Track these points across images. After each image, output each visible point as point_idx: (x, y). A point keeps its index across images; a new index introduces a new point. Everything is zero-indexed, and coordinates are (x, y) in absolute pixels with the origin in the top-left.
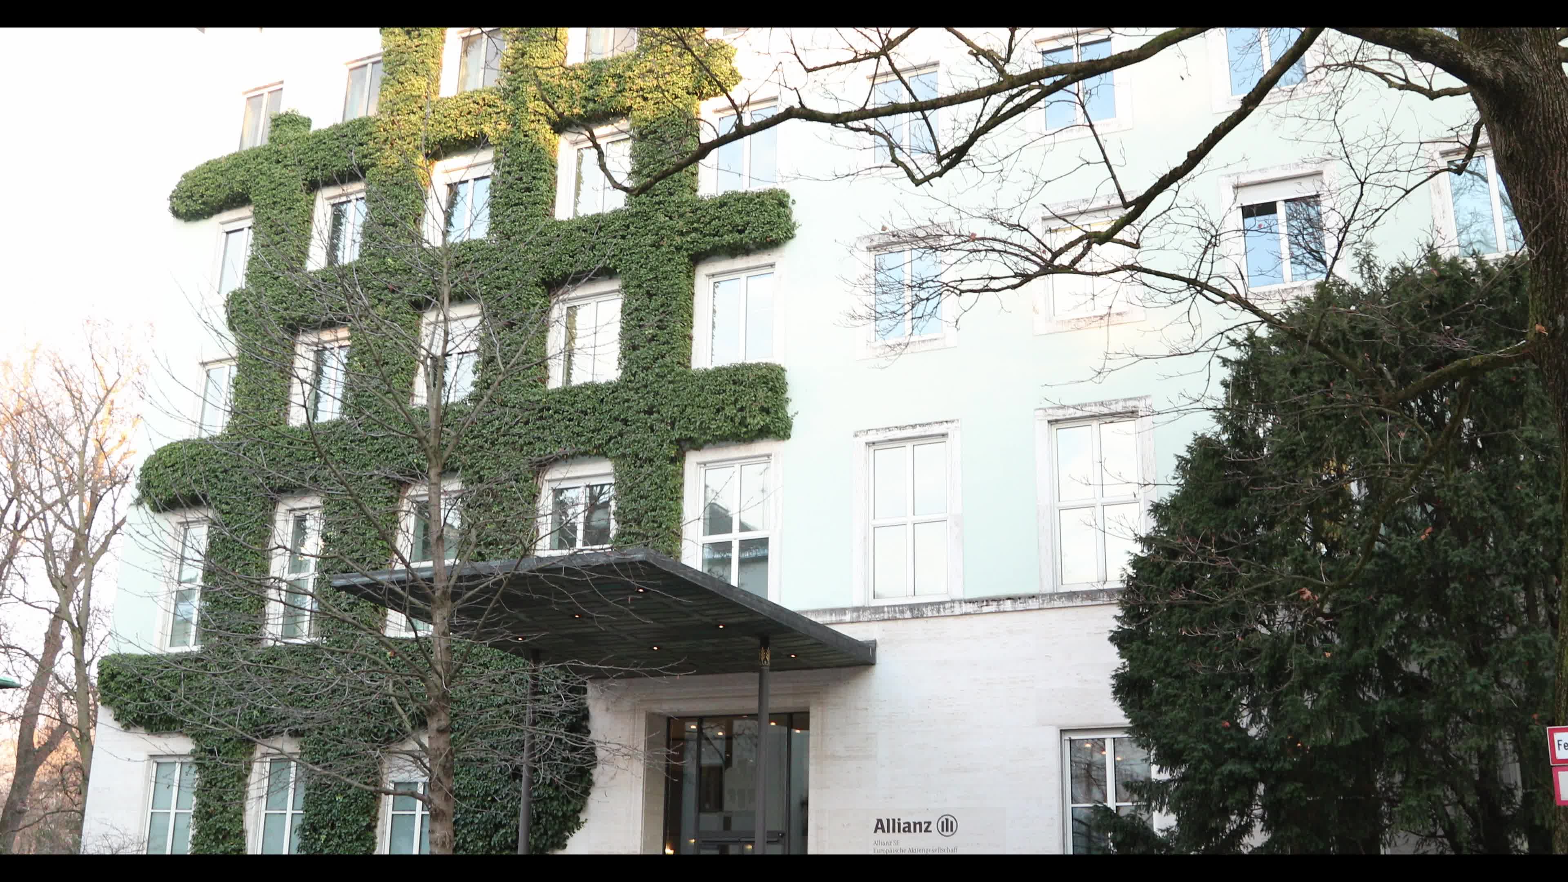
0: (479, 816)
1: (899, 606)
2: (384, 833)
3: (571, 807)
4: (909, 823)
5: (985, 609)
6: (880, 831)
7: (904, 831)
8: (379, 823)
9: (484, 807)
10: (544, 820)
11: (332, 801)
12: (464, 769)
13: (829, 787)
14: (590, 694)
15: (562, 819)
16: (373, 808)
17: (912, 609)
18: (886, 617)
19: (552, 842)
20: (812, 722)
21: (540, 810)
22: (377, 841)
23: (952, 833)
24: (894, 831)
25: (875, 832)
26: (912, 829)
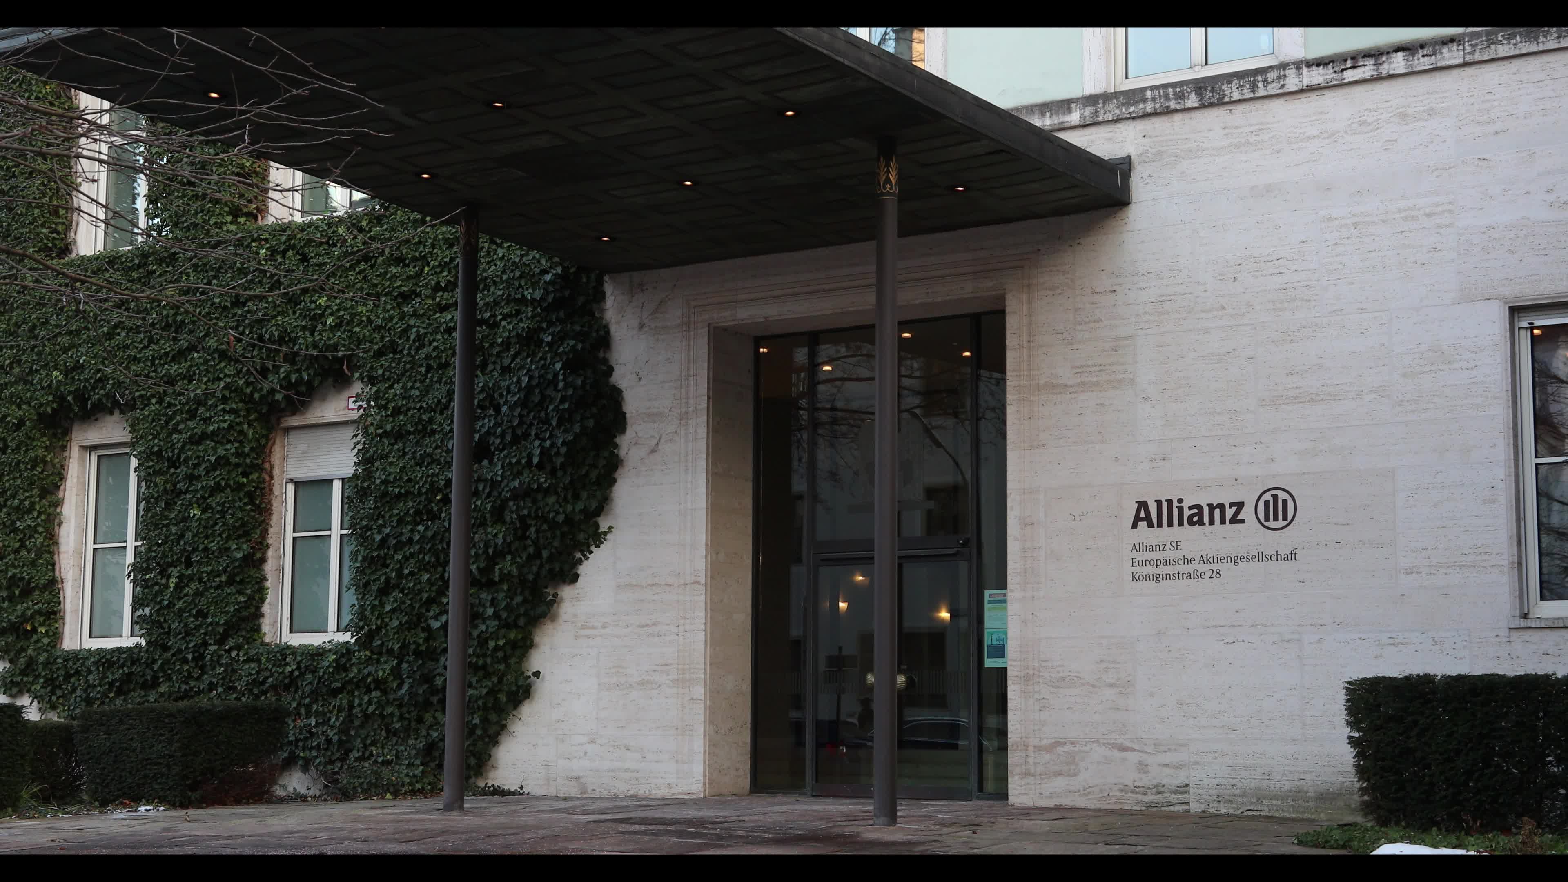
0: (421, 528)
1: (1174, 85)
2: (281, 570)
3: (580, 506)
4: (1199, 507)
5: (1350, 75)
6: (1143, 525)
7: (1191, 523)
8: (270, 553)
9: (430, 512)
10: (533, 529)
11: (185, 519)
12: (396, 447)
13: (1043, 445)
14: (610, 302)
15: (565, 529)
16: (254, 528)
17: (1200, 88)
18: (1149, 110)
19: (551, 571)
20: (1012, 323)
21: (525, 512)
22: (268, 584)
23: (1285, 523)
24: (1170, 524)
25: (1134, 526)
26: (1206, 519)
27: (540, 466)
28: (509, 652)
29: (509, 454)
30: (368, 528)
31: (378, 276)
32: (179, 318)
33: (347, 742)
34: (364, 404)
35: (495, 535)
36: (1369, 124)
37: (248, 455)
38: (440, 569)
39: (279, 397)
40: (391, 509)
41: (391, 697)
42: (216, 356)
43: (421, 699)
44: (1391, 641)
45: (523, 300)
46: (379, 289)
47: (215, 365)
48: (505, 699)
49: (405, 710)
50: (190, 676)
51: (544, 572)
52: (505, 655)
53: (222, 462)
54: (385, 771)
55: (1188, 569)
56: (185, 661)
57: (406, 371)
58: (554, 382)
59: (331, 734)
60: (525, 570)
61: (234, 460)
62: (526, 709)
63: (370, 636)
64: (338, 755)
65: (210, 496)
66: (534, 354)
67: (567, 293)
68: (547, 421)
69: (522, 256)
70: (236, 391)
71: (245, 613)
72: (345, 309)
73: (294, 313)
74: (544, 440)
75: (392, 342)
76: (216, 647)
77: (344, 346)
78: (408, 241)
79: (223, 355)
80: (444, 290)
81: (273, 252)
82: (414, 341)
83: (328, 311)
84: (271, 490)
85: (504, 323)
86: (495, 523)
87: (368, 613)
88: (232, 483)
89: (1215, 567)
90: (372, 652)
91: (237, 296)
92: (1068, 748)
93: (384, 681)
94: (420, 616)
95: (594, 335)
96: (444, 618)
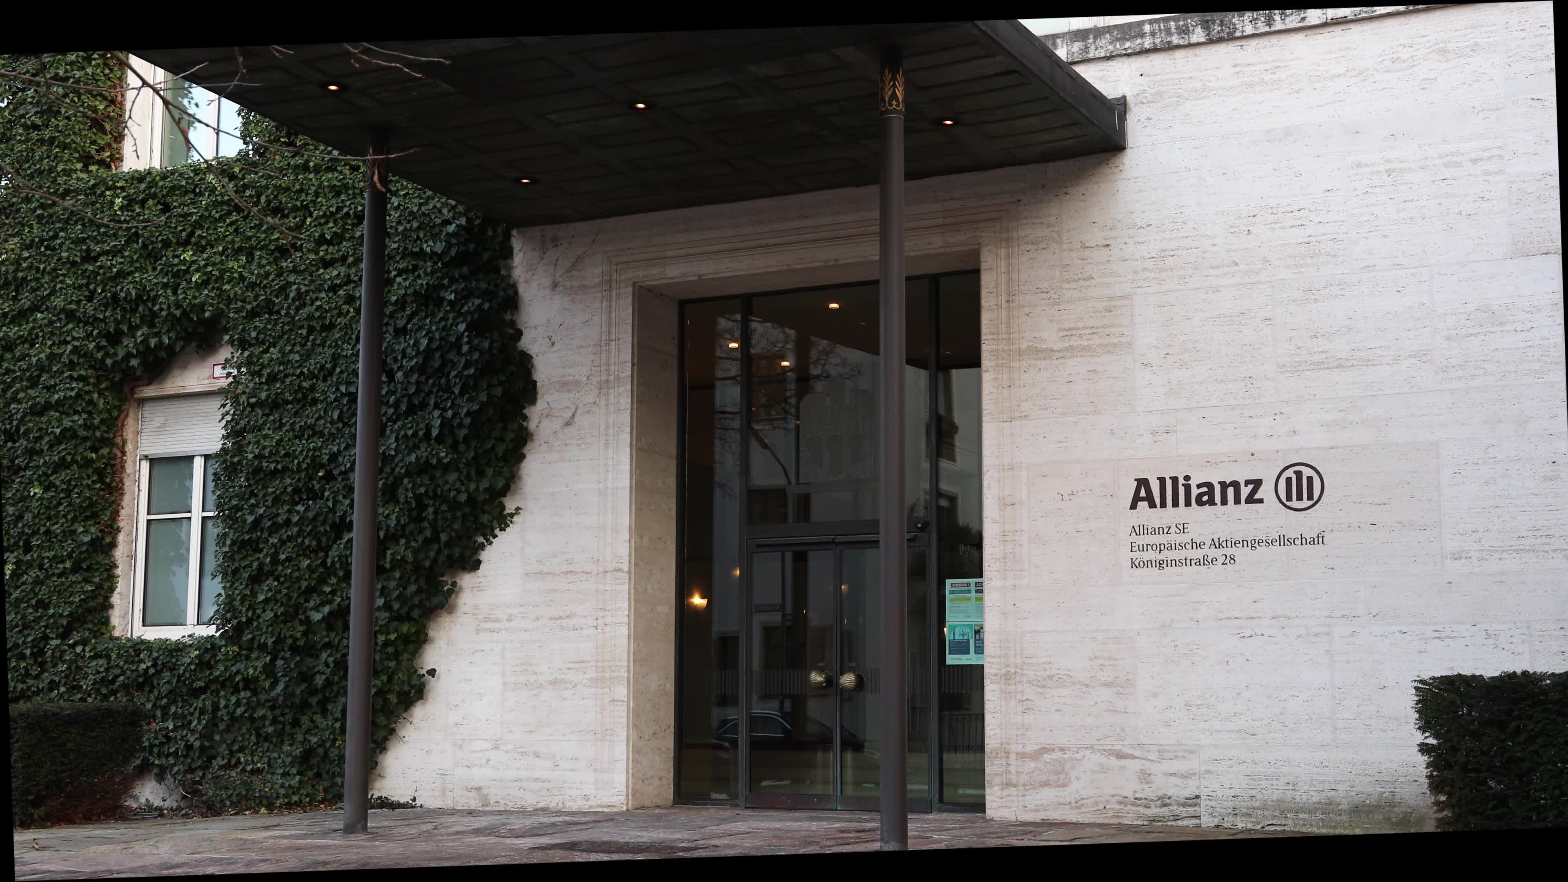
0: (300, 508)
2: (133, 556)
3: (485, 484)
4: (1209, 485)
6: (1143, 505)
7: (1200, 503)
8: (121, 537)
9: (311, 490)
10: (431, 510)
11: (24, 499)
12: (272, 418)
13: (1026, 417)
14: (518, 259)
15: (467, 510)
16: (104, 509)
17: (1207, 22)
18: (1147, 45)
19: (450, 557)
20: (987, 280)
21: (422, 490)
22: (118, 571)
23: (1311, 503)
24: (1176, 504)
25: (1133, 506)
26: (1218, 498)
27: (440, 440)
28: (401, 648)
29: (404, 425)
30: (238, 508)
31: (251, 228)
32: (20, 275)
33: (211, 747)
34: (235, 372)
35: (387, 517)
36: (1404, 61)
37: (98, 428)
38: (321, 554)
39: (134, 362)
40: (265, 487)
41: (263, 697)
42: (63, 316)
43: (297, 700)
44: (1437, 634)
45: (421, 255)
46: (253, 242)
47: (61, 328)
48: (395, 700)
49: (278, 712)
50: (27, 674)
51: (442, 558)
52: (396, 651)
53: (68, 434)
54: (256, 780)
55: (1198, 554)
56: (22, 657)
57: (284, 333)
58: (457, 345)
59: (192, 739)
60: (421, 556)
61: (83, 433)
62: (419, 712)
63: (239, 629)
64: (199, 763)
65: (53, 473)
66: (433, 315)
67: (472, 247)
68: (448, 389)
69: (421, 205)
70: (85, 355)
71: (92, 604)
72: (214, 264)
73: (154, 269)
74: (444, 410)
75: (268, 301)
76: (58, 642)
77: (212, 305)
78: (287, 189)
79: (71, 316)
80: (329, 243)
81: (130, 201)
82: (293, 299)
83: (194, 267)
84: (123, 467)
85: (399, 280)
86: (387, 502)
87: (237, 603)
88: (79, 458)
89: (1229, 551)
90: (240, 648)
91: (88, 250)
92: (1056, 755)
93: (256, 679)
94: (297, 607)
95: (501, 293)
96: (327, 609)
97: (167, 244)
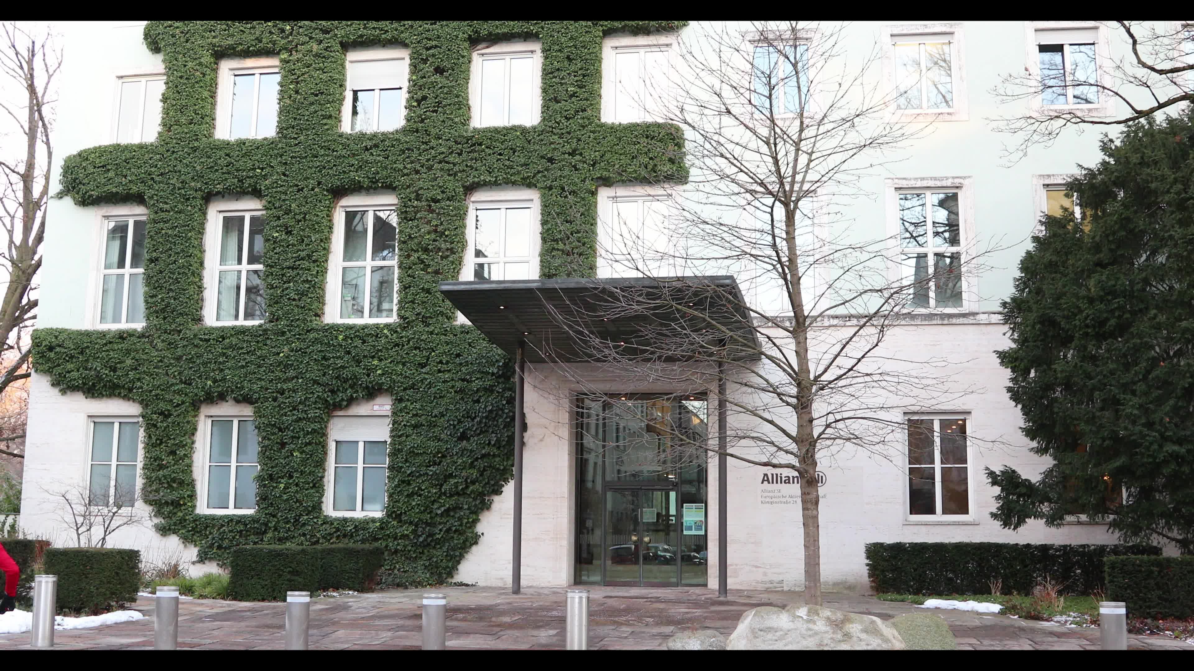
0: (432, 469)
2: (329, 482)
4: (789, 477)
6: (766, 482)
7: (785, 483)
8: (326, 474)
9: (436, 461)
22: (325, 488)
23: (822, 484)
24: (777, 483)
25: (763, 483)
26: (792, 482)
27: (494, 445)
28: (472, 524)
31: (405, 354)
35: (472, 474)
37: (322, 428)
39: (342, 402)
42: (311, 382)
44: (861, 528)
45: (486, 373)
46: (406, 360)
48: (469, 545)
50: (289, 530)
51: (489, 490)
55: (784, 500)
56: (288, 523)
57: (422, 398)
62: (474, 548)
65: (304, 447)
79: (315, 382)
80: (443, 364)
81: (346, 338)
83: (378, 367)
84: (328, 444)
89: (795, 499)
91: (325, 356)
96: (443, 509)
97: (365, 357)
